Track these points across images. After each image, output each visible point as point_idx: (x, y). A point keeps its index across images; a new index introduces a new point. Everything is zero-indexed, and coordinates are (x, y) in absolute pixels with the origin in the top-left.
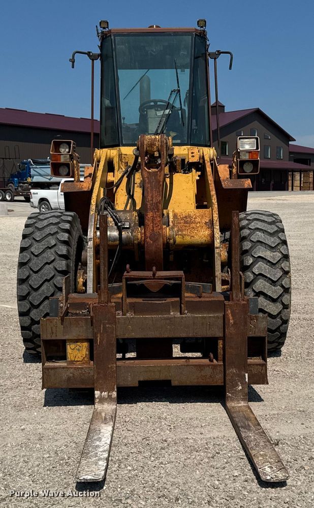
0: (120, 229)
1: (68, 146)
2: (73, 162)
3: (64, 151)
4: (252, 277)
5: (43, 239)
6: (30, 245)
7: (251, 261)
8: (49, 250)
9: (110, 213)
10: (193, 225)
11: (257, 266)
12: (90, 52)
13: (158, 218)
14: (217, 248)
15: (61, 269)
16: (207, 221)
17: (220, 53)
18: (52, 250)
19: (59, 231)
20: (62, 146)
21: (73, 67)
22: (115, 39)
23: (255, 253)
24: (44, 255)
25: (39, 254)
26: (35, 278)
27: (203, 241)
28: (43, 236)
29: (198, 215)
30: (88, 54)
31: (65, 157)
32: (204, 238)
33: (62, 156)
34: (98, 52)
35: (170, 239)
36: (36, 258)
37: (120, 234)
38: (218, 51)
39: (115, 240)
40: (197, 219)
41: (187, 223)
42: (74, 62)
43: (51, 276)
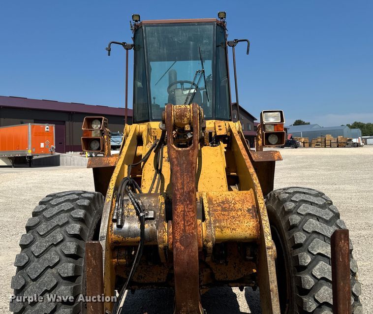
0: (142, 221)
1: (100, 123)
2: (104, 137)
3: (96, 127)
4: (312, 282)
5: (48, 232)
6: (31, 242)
7: (309, 260)
8: (54, 248)
9: (131, 199)
10: (233, 213)
11: (317, 267)
12: (125, 43)
13: (191, 213)
14: (269, 248)
15: (66, 275)
16: (250, 208)
17: (238, 41)
18: (58, 248)
19: (70, 220)
20: (94, 122)
21: (109, 55)
22: (145, 29)
23: (313, 248)
24: (47, 256)
25: (41, 254)
26: (31, 289)
27: (248, 236)
28: (49, 229)
29: (237, 199)
30: (124, 44)
31: (96, 132)
32: (249, 232)
33: (93, 132)
34: (131, 42)
35: (207, 241)
36: (36, 260)
37: (142, 227)
38: (235, 40)
39: (135, 235)
40: (237, 205)
41: (226, 211)
42: (110, 50)
43: (52, 285)
